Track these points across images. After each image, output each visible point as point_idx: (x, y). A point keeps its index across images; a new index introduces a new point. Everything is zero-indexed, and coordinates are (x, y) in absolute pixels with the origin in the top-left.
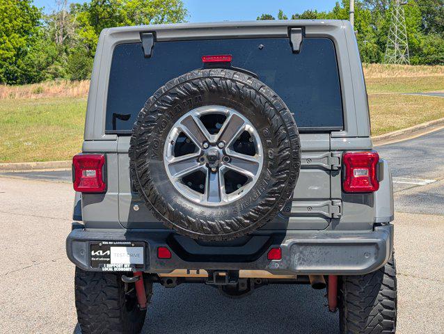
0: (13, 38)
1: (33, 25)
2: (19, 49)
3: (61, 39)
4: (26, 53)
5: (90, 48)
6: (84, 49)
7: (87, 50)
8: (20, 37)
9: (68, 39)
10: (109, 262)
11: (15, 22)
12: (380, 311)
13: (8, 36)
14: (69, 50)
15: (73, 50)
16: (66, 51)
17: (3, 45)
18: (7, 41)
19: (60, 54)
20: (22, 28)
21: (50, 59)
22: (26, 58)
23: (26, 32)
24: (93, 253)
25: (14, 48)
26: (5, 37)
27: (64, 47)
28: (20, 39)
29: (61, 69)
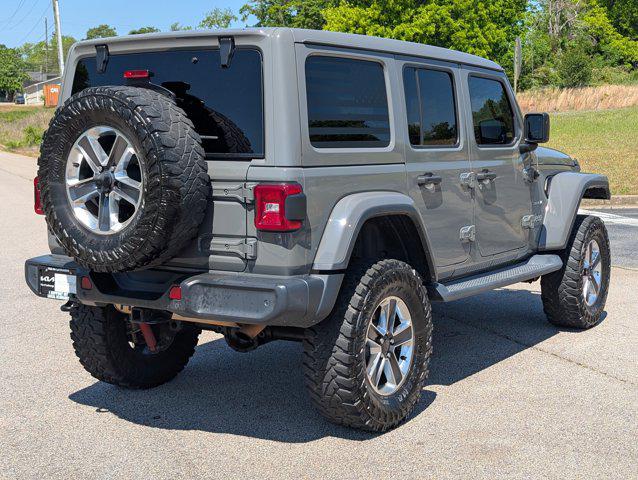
0: (489, 29)
1: (517, 11)
2: (496, 45)
3: (558, 28)
4: (506, 50)
5: (598, 40)
6: (590, 42)
7: (593, 44)
8: (498, 28)
9: (567, 28)
10: (53, 289)
11: (492, 8)
12: (334, 377)
13: (481, 27)
14: (567, 44)
15: (573, 43)
16: (563, 46)
17: (474, 40)
18: (480, 34)
19: (554, 49)
20: (501, 15)
21: (539, 59)
22: (505, 57)
23: (508, 21)
24: (42, 279)
25: (489, 44)
26: (477, 29)
27: (561, 41)
28: (498, 31)
29: (553, 72)
